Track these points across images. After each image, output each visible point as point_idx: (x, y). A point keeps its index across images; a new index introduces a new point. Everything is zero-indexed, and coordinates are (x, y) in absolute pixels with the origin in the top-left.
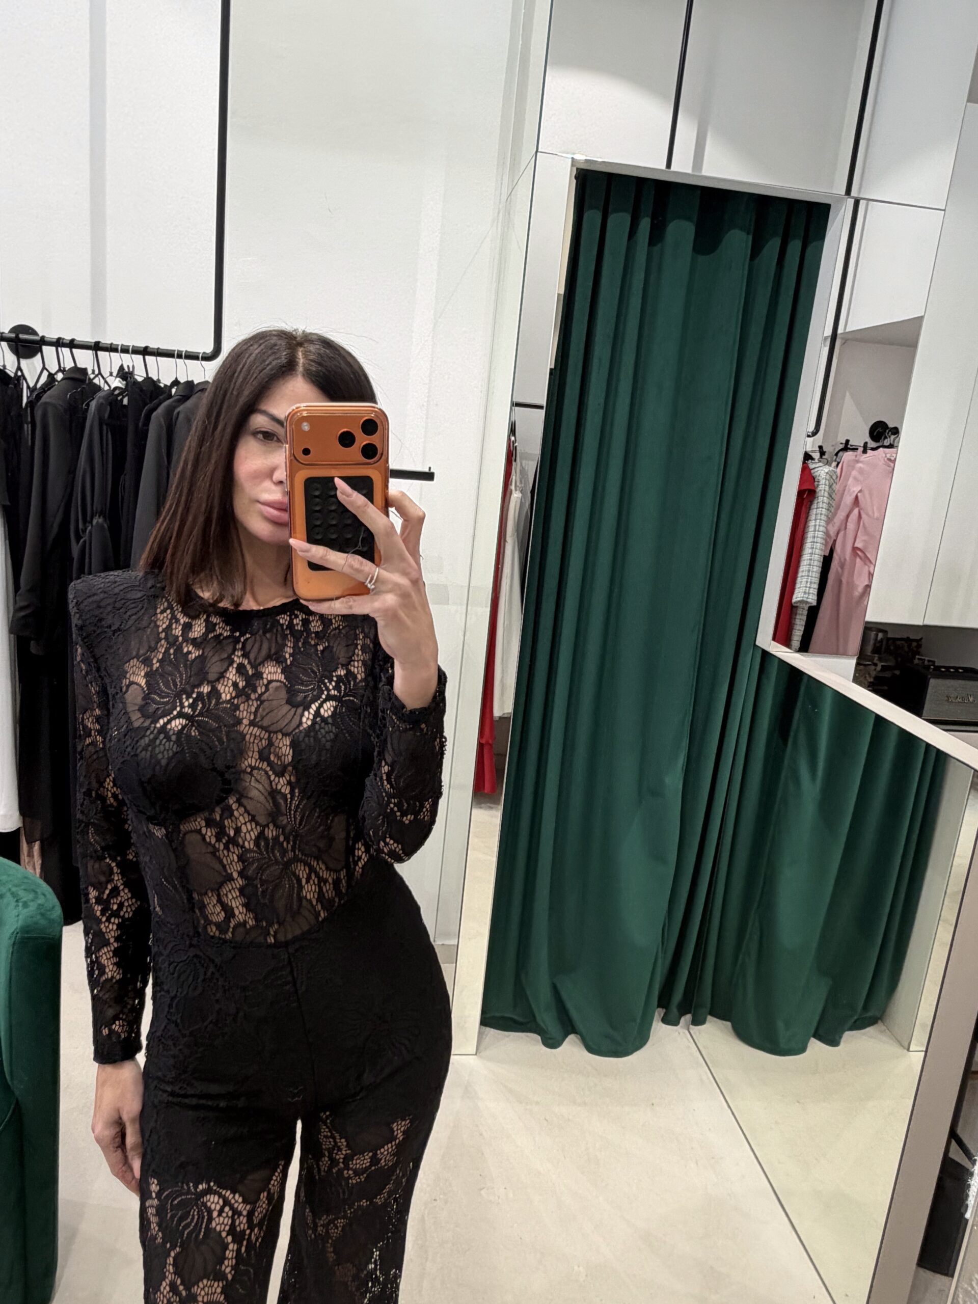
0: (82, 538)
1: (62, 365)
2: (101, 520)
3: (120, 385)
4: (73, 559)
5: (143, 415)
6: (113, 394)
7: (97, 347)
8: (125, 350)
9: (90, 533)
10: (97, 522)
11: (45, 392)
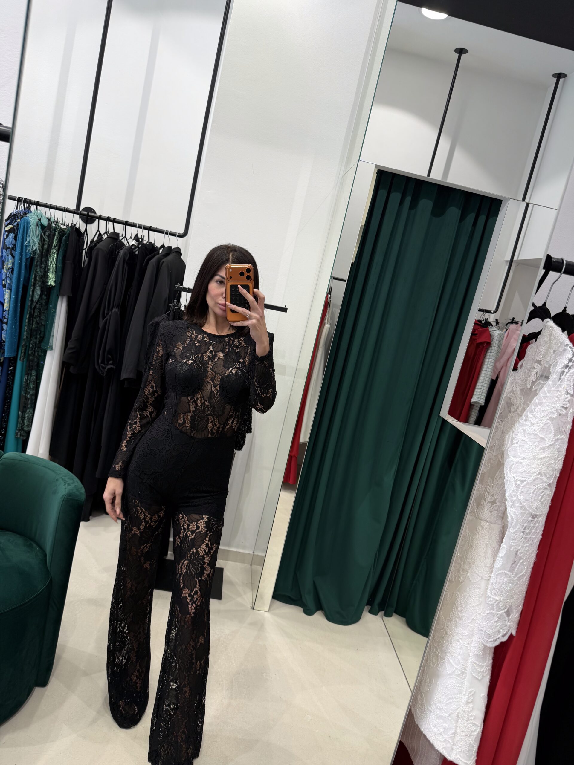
0: (106, 317)
1: (107, 230)
2: (117, 310)
3: (135, 244)
4: (99, 328)
5: (145, 260)
6: (131, 248)
7: (126, 223)
8: (140, 227)
9: (110, 316)
10: (115, 311)
11: (98, 243)
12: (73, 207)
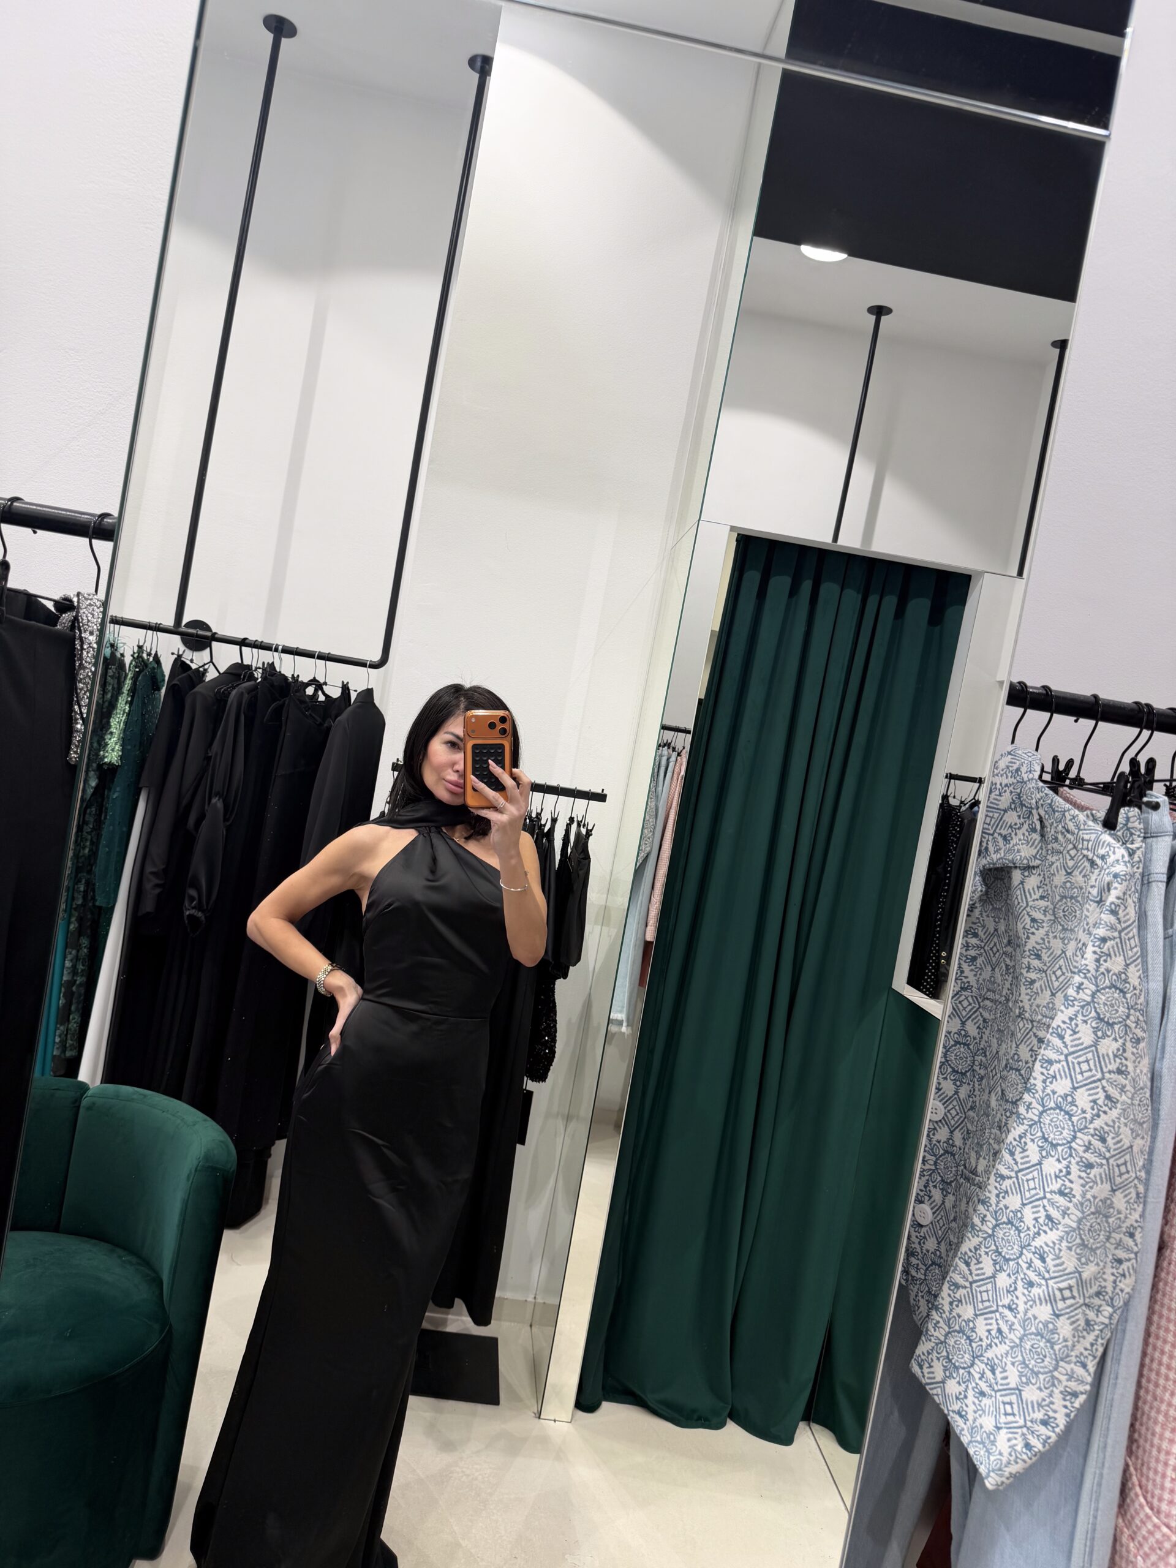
1: (230, 661)
12: (169, 622)
